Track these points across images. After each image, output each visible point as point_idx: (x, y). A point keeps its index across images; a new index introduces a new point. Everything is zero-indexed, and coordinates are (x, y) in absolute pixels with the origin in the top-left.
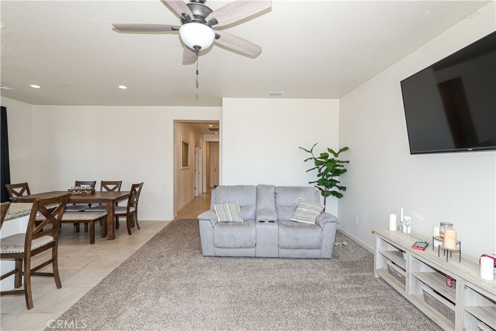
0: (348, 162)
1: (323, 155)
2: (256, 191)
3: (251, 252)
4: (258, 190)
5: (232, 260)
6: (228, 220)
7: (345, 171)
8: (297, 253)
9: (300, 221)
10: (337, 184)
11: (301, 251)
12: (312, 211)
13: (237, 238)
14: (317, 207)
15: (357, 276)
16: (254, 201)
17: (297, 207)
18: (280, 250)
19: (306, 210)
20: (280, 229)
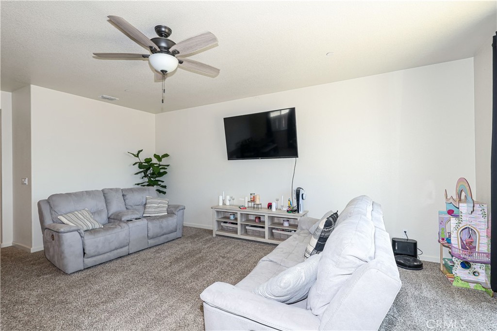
0: (168, 166)
1: (147, 160)
2: (104, 196)
3: (124, 251)
4: (105, 194)
5: (107, 265)
6: (88, 229)
7: (165, 173)
8: (162, 239)
9: (153, 215)
10: (159, 183)
11: (165, 236)
12: (162, 205)
13: (112, 241)
14: (164, 201)
15: (206, 239)
16: (105, 205)
17: (145, 204)
18: (149, 241)
19: (156, 205)
20: (149, 223)
